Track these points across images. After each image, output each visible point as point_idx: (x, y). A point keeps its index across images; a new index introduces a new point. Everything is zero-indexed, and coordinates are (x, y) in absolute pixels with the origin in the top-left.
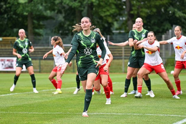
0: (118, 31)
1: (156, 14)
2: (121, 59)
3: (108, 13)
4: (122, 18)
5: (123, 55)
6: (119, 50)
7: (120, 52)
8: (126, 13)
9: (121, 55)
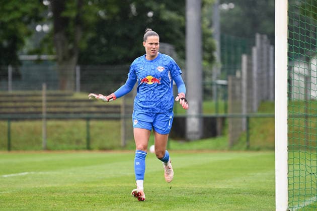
0: (35, 57)
1: (118, 18)
2: (40, 119)
3: (16, 15)
4: (42, 25)
5: (44, 110)
6: (35, 98)
7: (38, 104)
8: (50, 14)
9: (39, 110)
